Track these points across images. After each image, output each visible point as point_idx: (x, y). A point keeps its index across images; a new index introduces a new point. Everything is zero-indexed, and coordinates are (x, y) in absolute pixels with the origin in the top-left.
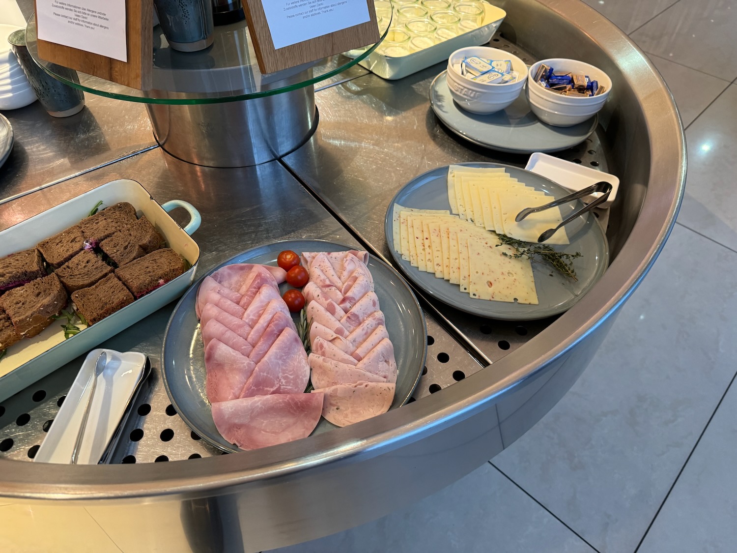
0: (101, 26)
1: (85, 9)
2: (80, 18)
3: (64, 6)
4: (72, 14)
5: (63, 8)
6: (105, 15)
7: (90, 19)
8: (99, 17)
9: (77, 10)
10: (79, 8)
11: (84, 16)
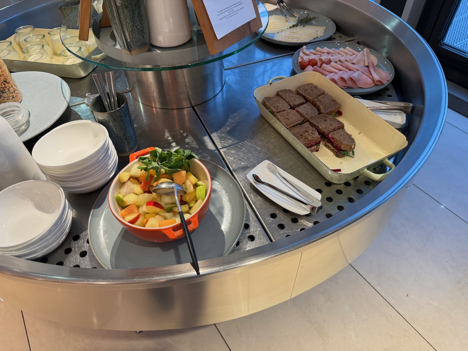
0: (241, 9)
1: (231, 6)
2: (231, 12)
3: (223, 12)
4: (227, 13)
5: (222, 13)
6: (240, 2)
7: (235, 9)
8: (239, 5)
9: (228, 9)
10: (229, 7)
11: (232, 10)
